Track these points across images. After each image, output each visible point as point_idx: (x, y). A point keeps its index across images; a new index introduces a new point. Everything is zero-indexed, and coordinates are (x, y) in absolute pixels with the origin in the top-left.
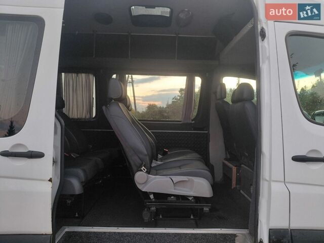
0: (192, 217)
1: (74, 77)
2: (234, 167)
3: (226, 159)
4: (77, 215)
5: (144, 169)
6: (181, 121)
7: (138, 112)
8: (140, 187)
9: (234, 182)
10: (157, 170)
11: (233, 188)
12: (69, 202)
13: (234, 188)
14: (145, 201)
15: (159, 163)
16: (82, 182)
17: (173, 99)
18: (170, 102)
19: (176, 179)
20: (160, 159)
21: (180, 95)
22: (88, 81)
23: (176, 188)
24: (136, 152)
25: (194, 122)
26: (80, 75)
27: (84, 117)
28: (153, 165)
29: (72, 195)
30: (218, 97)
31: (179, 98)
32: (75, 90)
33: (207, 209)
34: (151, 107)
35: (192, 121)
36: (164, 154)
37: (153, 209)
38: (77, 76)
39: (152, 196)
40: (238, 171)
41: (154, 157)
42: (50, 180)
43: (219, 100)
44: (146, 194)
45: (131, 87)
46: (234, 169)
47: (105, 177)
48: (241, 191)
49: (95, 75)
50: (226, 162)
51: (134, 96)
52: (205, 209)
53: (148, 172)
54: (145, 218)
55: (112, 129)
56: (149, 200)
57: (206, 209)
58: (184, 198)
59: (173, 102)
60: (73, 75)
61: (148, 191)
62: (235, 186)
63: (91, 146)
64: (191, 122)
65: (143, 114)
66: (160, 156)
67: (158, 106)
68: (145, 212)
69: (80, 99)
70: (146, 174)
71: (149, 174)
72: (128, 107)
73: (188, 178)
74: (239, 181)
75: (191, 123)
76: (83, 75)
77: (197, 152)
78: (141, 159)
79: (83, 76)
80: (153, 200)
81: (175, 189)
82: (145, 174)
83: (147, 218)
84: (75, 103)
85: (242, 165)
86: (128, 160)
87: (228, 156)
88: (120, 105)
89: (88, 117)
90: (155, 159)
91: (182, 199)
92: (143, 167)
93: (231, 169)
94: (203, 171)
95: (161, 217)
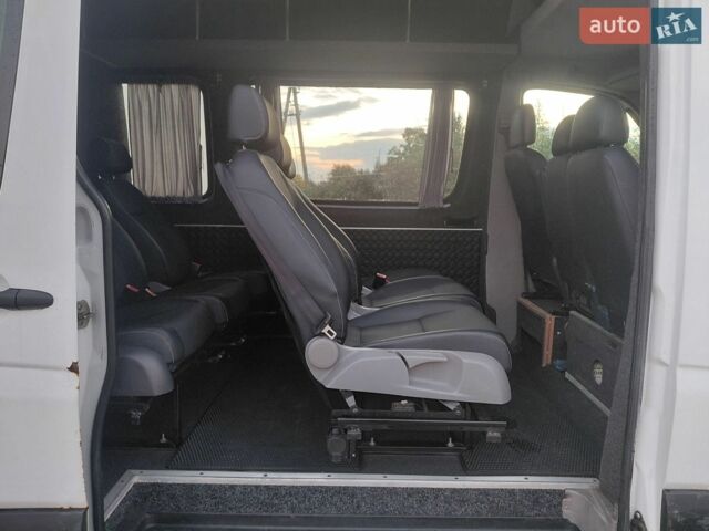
0: (450, 444)
1: (151, 95)
2: (548, 316)
3: (527, 295)
4: (164, 440)
5: (329, 332)
6: (416, 204)
7: (312, 184)
8: (319, 377)
9: (548, 352)
10: (361, 329)
11: (544, 365)
12: (137, 414)
13: (547, 365)
14: (334, 412)
15: (367, 309)
16: (169, 364)
17: (390, 152)
18: (383, 161)
19: (416, 356)
20: (369, 297)
21: (405, 143)
22: (185, 104)
23: (416, 379)
24: (309, 285)
25: (448, 205)
26: (165, 88)
27: (180, 194)
28: (352, 315)
29: (144, 399)
30: (514, 140)
31: (402, 150)
32: (156, 128)
33: (496, 434)
34: (340, 173)
35: (445, 201)
36: (378, 284)
37: (355, 432)
38: (159, 91)
39: (351, 401)
40: (558, 326)
41: (353, 296)
42: (74, 368)
43: (516, 147)
44: (337, 396)
45: (296, 127)
46: (550, 321)
47: (233, 344)
48: (567, 375)
49: (202, 88)
50: (528, 303)
51: (302, 148)
52: (490, 434)
53: (341, 339)
54: (334, 454)
55: (242, 224)
56: (345, 412)
57: (493, 434)
58: (437, 405)
59: (389, 159)
60: (150, 87)
61: (341, 388)
62: (549, 362)
63: (199, 266)
64: (441, 205)
65: (323, 188)
66: (366, 291)
67: (357, 169)
68: (334, 438)
69: (168, 149)
70: (334, 346)
71: (342, 344)
72: (285, 168)
73: (445, 355)
74: (561, 348)
75: (442, 209)
76: (175, 88)
77: (456, 278)
78: (320, 306)
79: (174, 91)
80: (355, 410)
81: (411, 383)
82: (332, 343)
83: (339, 454)
84: (157, 157)
85: (572, 312)
86: (286, 306)
87: (532, 289)
88: (263, 159)
89: (190, 193)
90: (355, 301)
91: (429, 409)
92: (328, 328)
93: (541, 320)
94: (485, 335)
95: (372, 443)
